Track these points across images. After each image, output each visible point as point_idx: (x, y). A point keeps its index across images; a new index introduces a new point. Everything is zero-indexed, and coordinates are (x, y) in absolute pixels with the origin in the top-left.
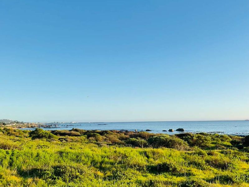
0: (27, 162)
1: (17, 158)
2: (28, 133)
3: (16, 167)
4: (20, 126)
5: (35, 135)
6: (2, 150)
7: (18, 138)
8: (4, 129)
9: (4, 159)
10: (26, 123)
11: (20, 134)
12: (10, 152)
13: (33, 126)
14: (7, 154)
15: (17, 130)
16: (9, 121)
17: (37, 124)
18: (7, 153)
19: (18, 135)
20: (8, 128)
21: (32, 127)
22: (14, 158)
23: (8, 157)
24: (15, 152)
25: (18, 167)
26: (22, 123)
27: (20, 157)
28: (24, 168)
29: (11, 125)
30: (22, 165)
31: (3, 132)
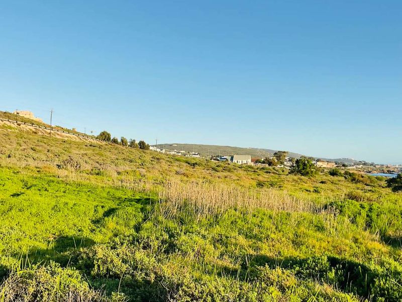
0: (394, 224)
1: (377, 215)
2: (386, 181)
3: (377, 230)
4: (370, 170)
5: (397, 185)
6: (353, 201)
7: (369, 188)
8: (346, 173)
9: (358, 215)
10: (378, 165)
11: (371, 182)
12: (366, 205)
13: (392, 170)
14: (362, 209)
15: (365, 176)
16: (351, 161)
17: (397, 166)
18: (362, 207)
19: (368, 183)
20: (351, 172)
21: (389, 172)
22: (374, 216)
23: (364, 213)
24: (374, 207)
25: (380, 230)
26: (372, 165)
27: (382, 216)
28: (391, 232)
29: (354, 167)
30: (387, 227)
31: (345, 178)
